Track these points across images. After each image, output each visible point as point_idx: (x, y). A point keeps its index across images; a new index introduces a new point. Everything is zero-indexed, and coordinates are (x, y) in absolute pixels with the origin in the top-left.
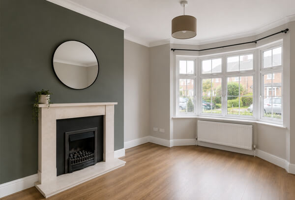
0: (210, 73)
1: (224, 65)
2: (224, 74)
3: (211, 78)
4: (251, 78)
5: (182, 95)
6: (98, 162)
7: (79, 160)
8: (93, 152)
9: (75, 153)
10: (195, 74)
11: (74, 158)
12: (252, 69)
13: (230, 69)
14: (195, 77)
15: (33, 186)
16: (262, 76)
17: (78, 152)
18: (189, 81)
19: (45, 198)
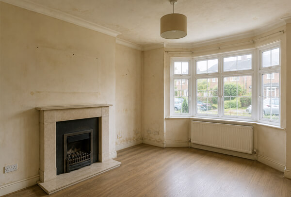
0: (206, 73)
1: (221, 65)
2: (221, 74)
3: (207, 78)
4: (250, 77)
5: (177, 95)
6: (94, 162)
7: (76, 160)
8: (89, 153)
9: (72, 154)
10: (189, 75)
11: (72, 158)
12: (251, 68)
13: (226, 69)
14: (189, 77)
15: (36, 183)
16: (261, 75)
17: (75, 153)
18: (183, 81)
19: (48, 195)
